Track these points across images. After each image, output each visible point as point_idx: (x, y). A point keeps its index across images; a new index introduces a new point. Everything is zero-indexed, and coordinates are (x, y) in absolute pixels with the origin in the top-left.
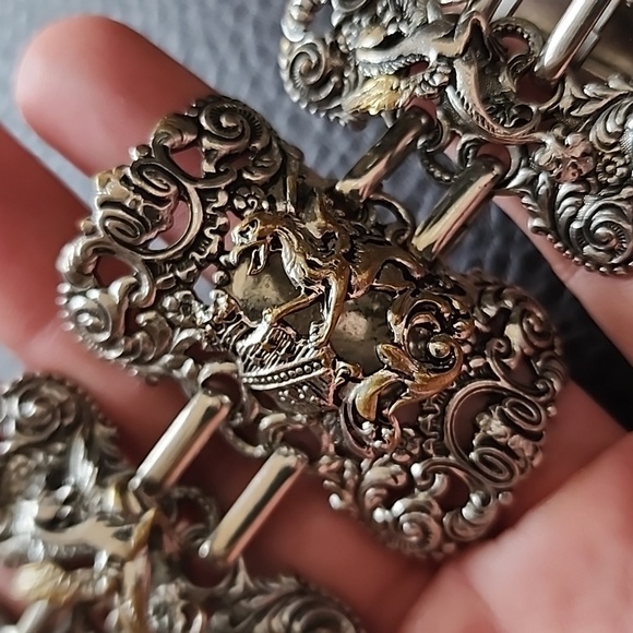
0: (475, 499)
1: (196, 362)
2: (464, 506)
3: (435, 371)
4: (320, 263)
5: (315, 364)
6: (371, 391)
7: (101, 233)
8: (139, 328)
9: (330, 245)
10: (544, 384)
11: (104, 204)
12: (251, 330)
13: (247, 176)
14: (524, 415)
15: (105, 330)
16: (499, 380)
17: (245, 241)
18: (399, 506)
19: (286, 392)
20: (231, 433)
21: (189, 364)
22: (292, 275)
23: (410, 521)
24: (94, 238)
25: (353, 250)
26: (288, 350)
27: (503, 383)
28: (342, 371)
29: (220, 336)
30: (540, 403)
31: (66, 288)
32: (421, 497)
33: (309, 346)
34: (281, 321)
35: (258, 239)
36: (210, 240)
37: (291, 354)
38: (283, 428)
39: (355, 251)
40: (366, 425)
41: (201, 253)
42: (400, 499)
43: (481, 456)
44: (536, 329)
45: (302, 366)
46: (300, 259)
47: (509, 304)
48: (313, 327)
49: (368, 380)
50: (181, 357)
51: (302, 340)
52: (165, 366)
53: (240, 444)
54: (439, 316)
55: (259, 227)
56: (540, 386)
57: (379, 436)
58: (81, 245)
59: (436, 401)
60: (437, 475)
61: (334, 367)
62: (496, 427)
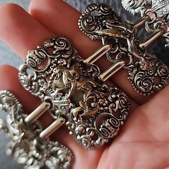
0: (99, 139)
1: (44, 95)
2: (97, 140)
3: (91, 110)
4: (71, 80)
5: (65, 103)
6: (76, 111)
7: (28, 63)
8: (33, 85)
9: (74, 76)
10: (122, 116)
11: (29, 57)
12: (53, 92)
13: (62, 56)
14: (114, 123)
15: (26, 84)
16: (110, 113)
17: (55, 72)
18: (82, 137)
19: (60, 107)
20: (50, 111)
21: (43, 95)
22: (64, 82)
23: (84, 140)
24: (26, 64)
25: (79, 79)
26: (60, 98)
27: (111, 114)
28: (71, 105)
29: (47, 92)
30: (119, 121)
31: (20, 73)
32: (87, 136)
33: (65, 98)
34: (59, 92)
35: (58, 72)
36: (51, 69)
37: (61, 99)
38: (60, 114)
39: (80, 79)
40: (75, 118)
41: (48, 72)
42: (83, 135)
43: (102, 130)
44: (124, 103)
45: (63, 102)
46: (66, 79)
47: (118, 96)
48: (66, 94)
49: (76, 108)
50: (42, 93)
51: (64, 97)
52: (38, 94)
53: (52, 115)
54: (96, 97)
55: (59, 70)
56: (120, 117)
57: (77, 121)
58: (23, 65)
59: (94, 115)
60: (92, 132)
61: (70, 104)
62: (107, 124)
